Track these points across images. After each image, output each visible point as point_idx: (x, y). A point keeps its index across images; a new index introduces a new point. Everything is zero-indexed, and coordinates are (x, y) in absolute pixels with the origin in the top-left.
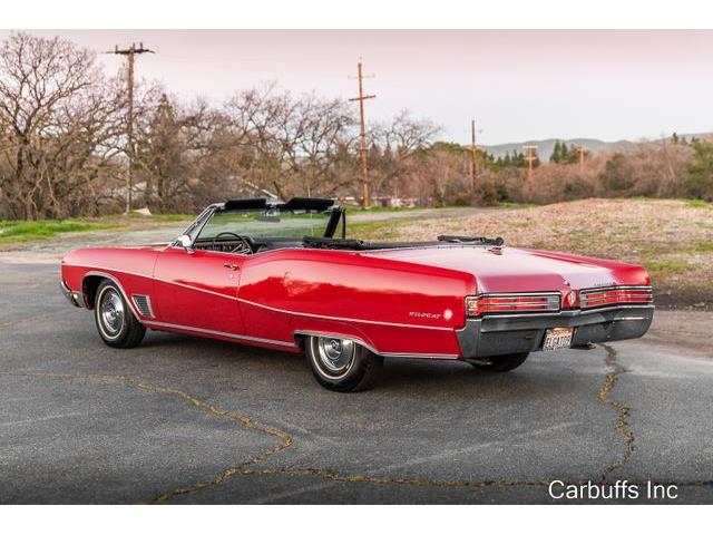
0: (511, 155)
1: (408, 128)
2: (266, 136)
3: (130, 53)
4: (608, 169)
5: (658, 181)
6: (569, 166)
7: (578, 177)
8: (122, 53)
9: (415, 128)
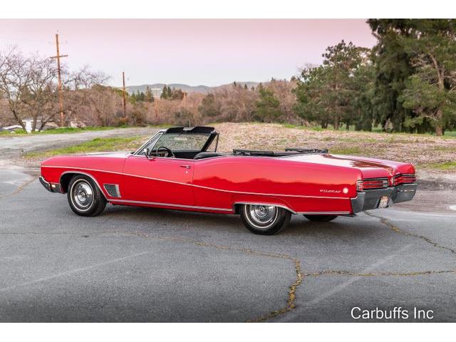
0: (136, 93)
1: (89, 76)
4: (205, 103)
5: (236, 111)
9: (93, 76)
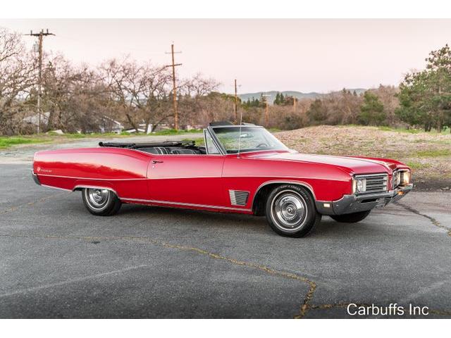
1: (201, 83)
2: (122, 87)
3: (40, 35)
4: (312, 109)
5: (342, 116)
6: (285, 107)
7: (293, 113)
8: (35, 35)
9: (205, 83)
